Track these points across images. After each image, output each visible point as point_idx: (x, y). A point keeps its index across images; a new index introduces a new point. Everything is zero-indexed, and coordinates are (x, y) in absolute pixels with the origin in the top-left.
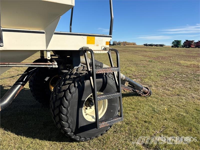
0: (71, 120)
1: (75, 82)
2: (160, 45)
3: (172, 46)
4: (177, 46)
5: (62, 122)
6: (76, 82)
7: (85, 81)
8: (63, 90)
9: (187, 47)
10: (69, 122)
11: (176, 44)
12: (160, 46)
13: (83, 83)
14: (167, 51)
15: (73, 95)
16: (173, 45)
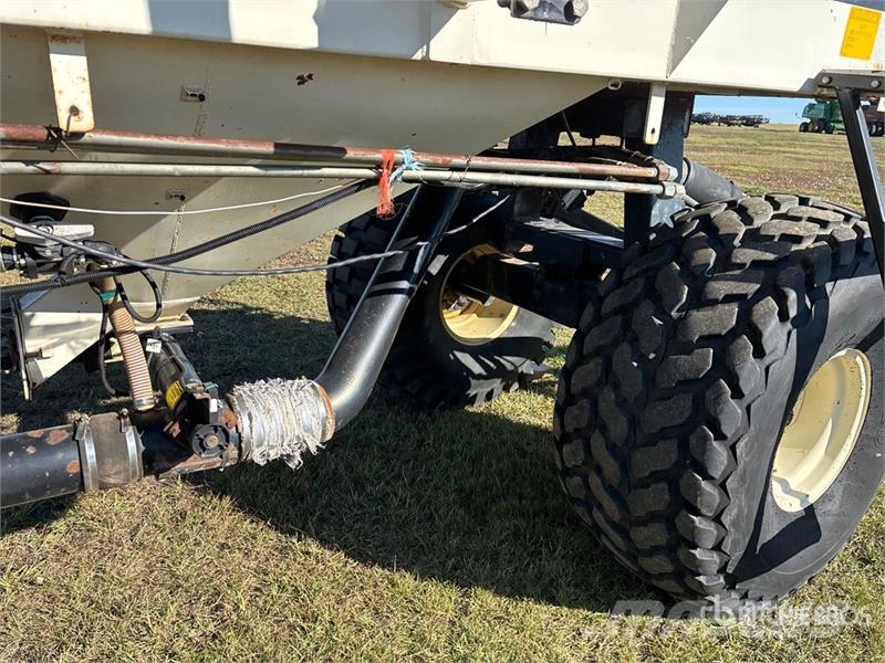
0: (740, 507)
1: (782, 291)
2: (743, 118)
3: (804, 124)
4: (825, 124)
5: (693, 521)
6: (786, 289)
7: (829, 286)
8: (701, 338)
9: (874, 130)
10: (726, 519)
11: (822, 116)
12: (746, 125)
13: (821, 298)
14: (790, 145)
15: (771, 370)
16: (809, 121)
